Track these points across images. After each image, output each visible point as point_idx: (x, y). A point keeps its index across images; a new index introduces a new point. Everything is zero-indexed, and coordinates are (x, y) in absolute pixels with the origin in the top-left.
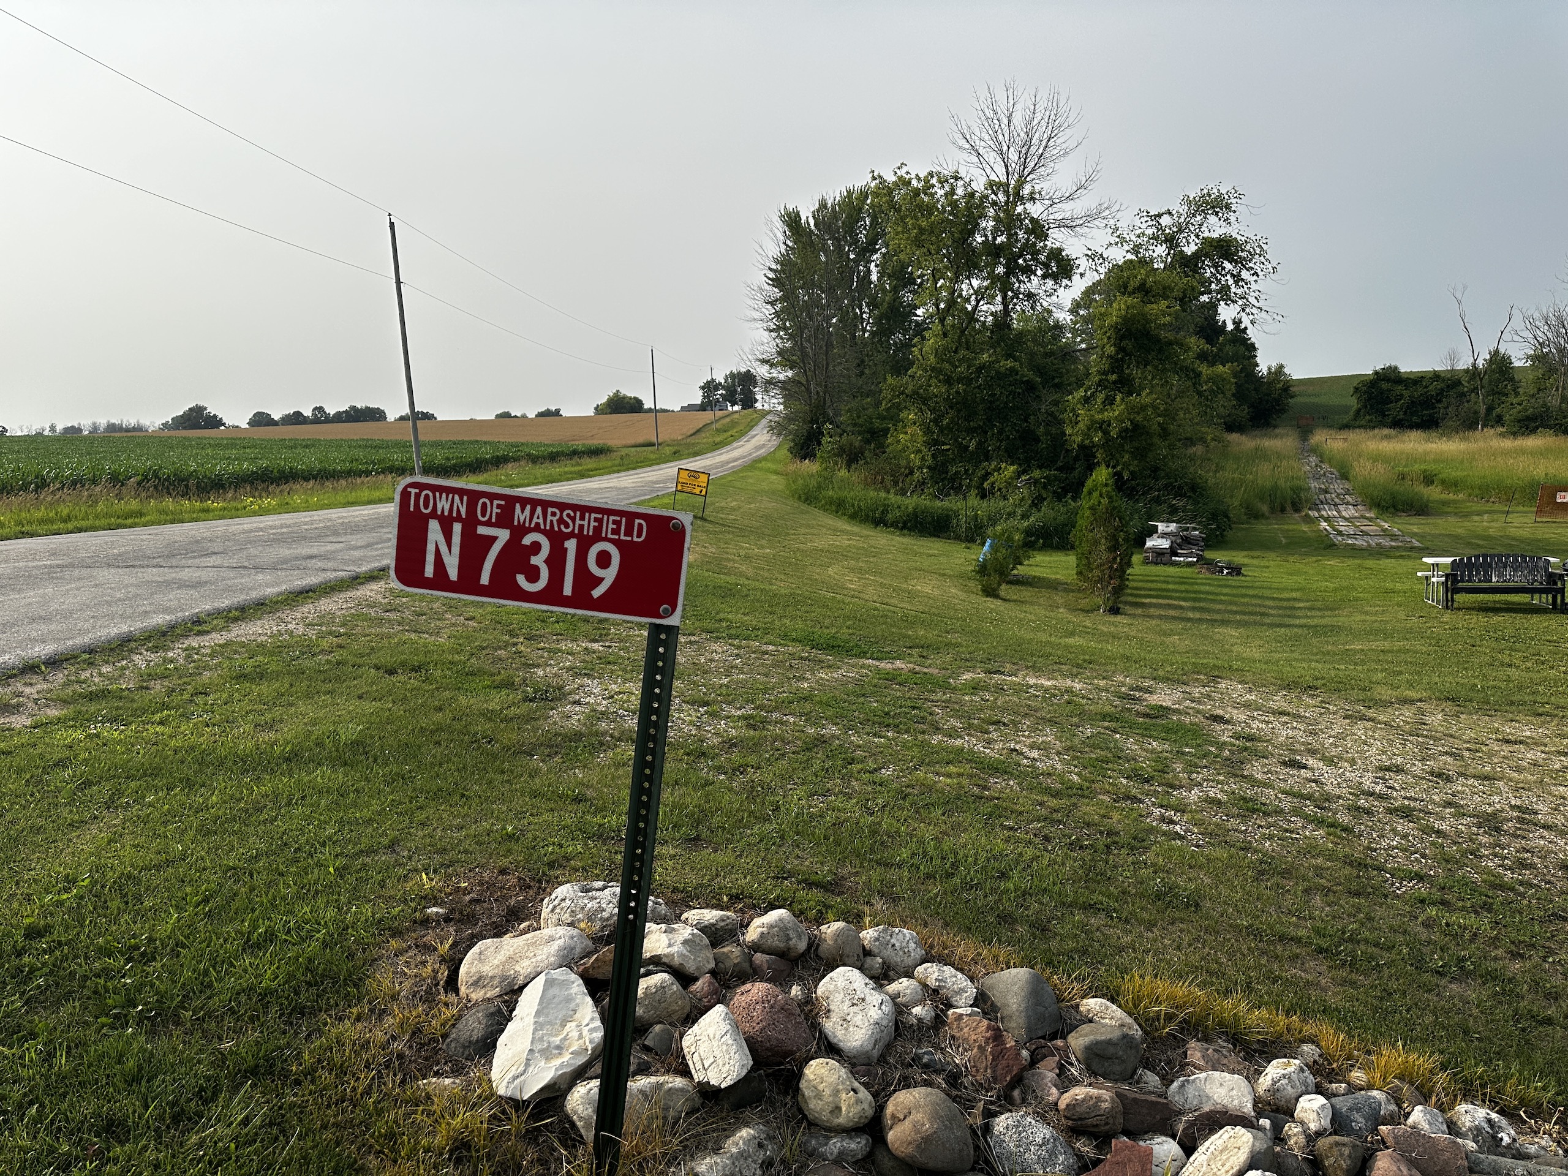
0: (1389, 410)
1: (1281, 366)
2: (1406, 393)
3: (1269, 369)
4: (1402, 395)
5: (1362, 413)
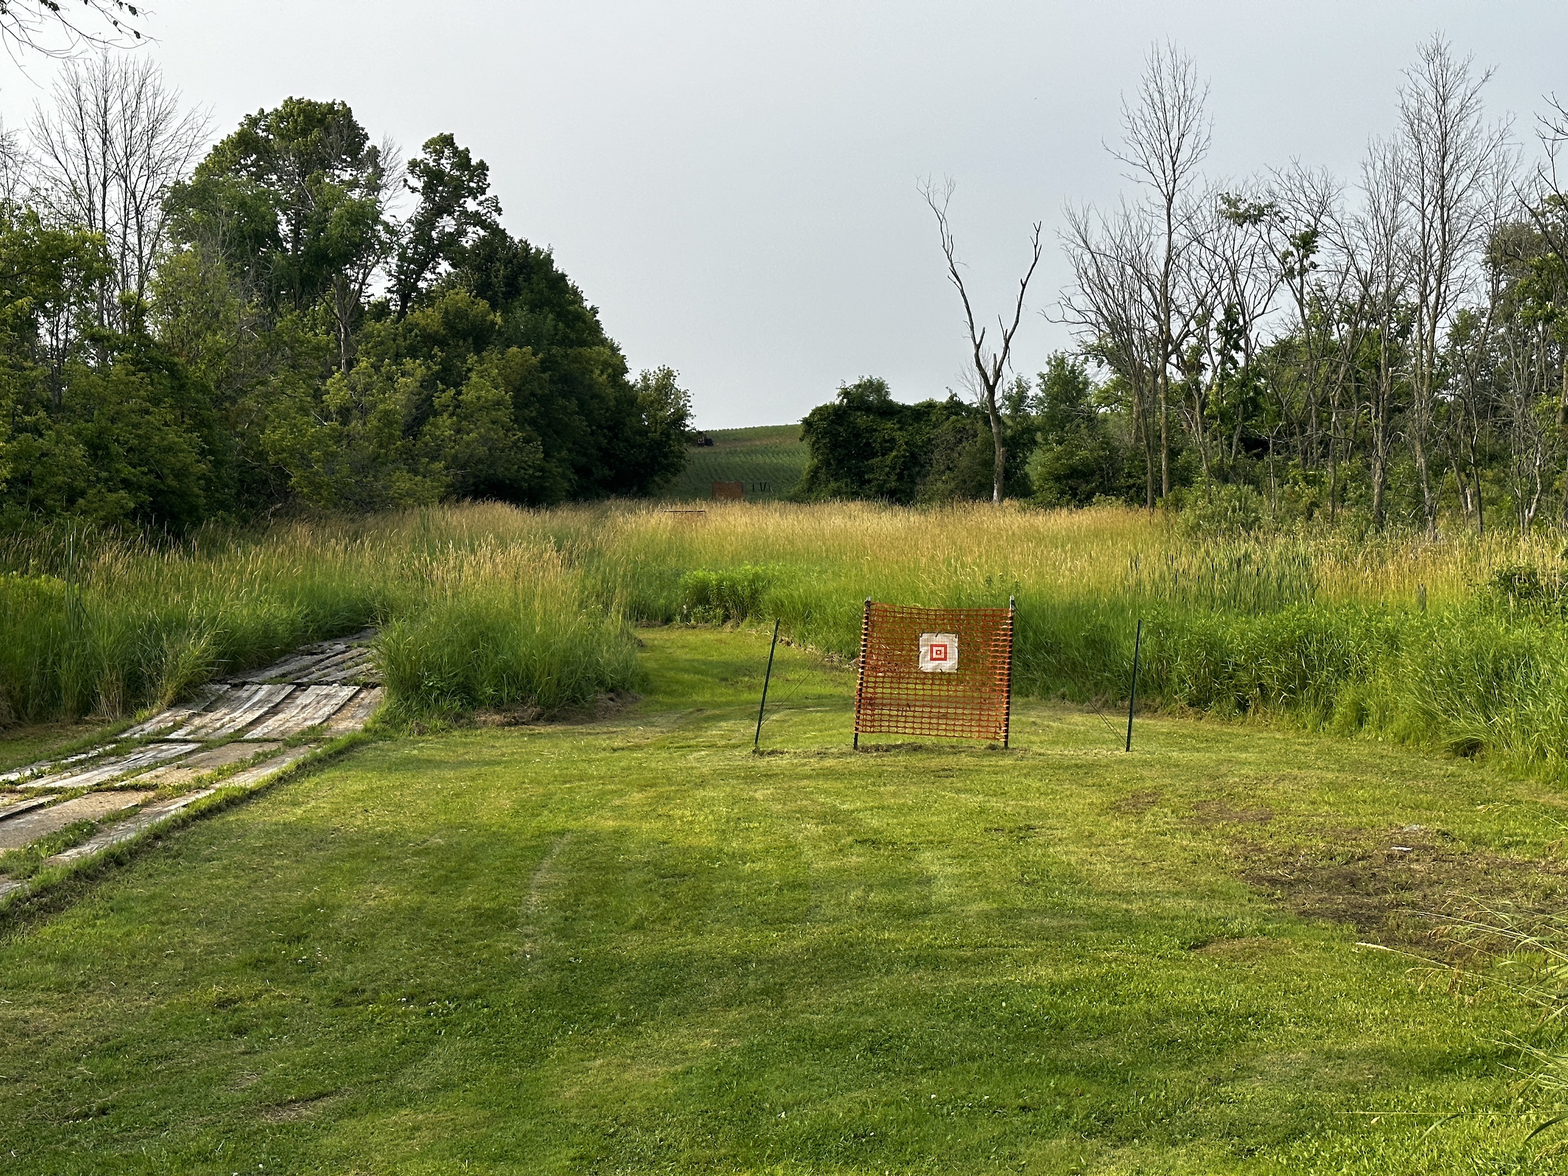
0: (871, 470)
1: (669, 374)
2: (901, 437)
3: (645, 378)
4: (892, 440)
5: (822, 476)
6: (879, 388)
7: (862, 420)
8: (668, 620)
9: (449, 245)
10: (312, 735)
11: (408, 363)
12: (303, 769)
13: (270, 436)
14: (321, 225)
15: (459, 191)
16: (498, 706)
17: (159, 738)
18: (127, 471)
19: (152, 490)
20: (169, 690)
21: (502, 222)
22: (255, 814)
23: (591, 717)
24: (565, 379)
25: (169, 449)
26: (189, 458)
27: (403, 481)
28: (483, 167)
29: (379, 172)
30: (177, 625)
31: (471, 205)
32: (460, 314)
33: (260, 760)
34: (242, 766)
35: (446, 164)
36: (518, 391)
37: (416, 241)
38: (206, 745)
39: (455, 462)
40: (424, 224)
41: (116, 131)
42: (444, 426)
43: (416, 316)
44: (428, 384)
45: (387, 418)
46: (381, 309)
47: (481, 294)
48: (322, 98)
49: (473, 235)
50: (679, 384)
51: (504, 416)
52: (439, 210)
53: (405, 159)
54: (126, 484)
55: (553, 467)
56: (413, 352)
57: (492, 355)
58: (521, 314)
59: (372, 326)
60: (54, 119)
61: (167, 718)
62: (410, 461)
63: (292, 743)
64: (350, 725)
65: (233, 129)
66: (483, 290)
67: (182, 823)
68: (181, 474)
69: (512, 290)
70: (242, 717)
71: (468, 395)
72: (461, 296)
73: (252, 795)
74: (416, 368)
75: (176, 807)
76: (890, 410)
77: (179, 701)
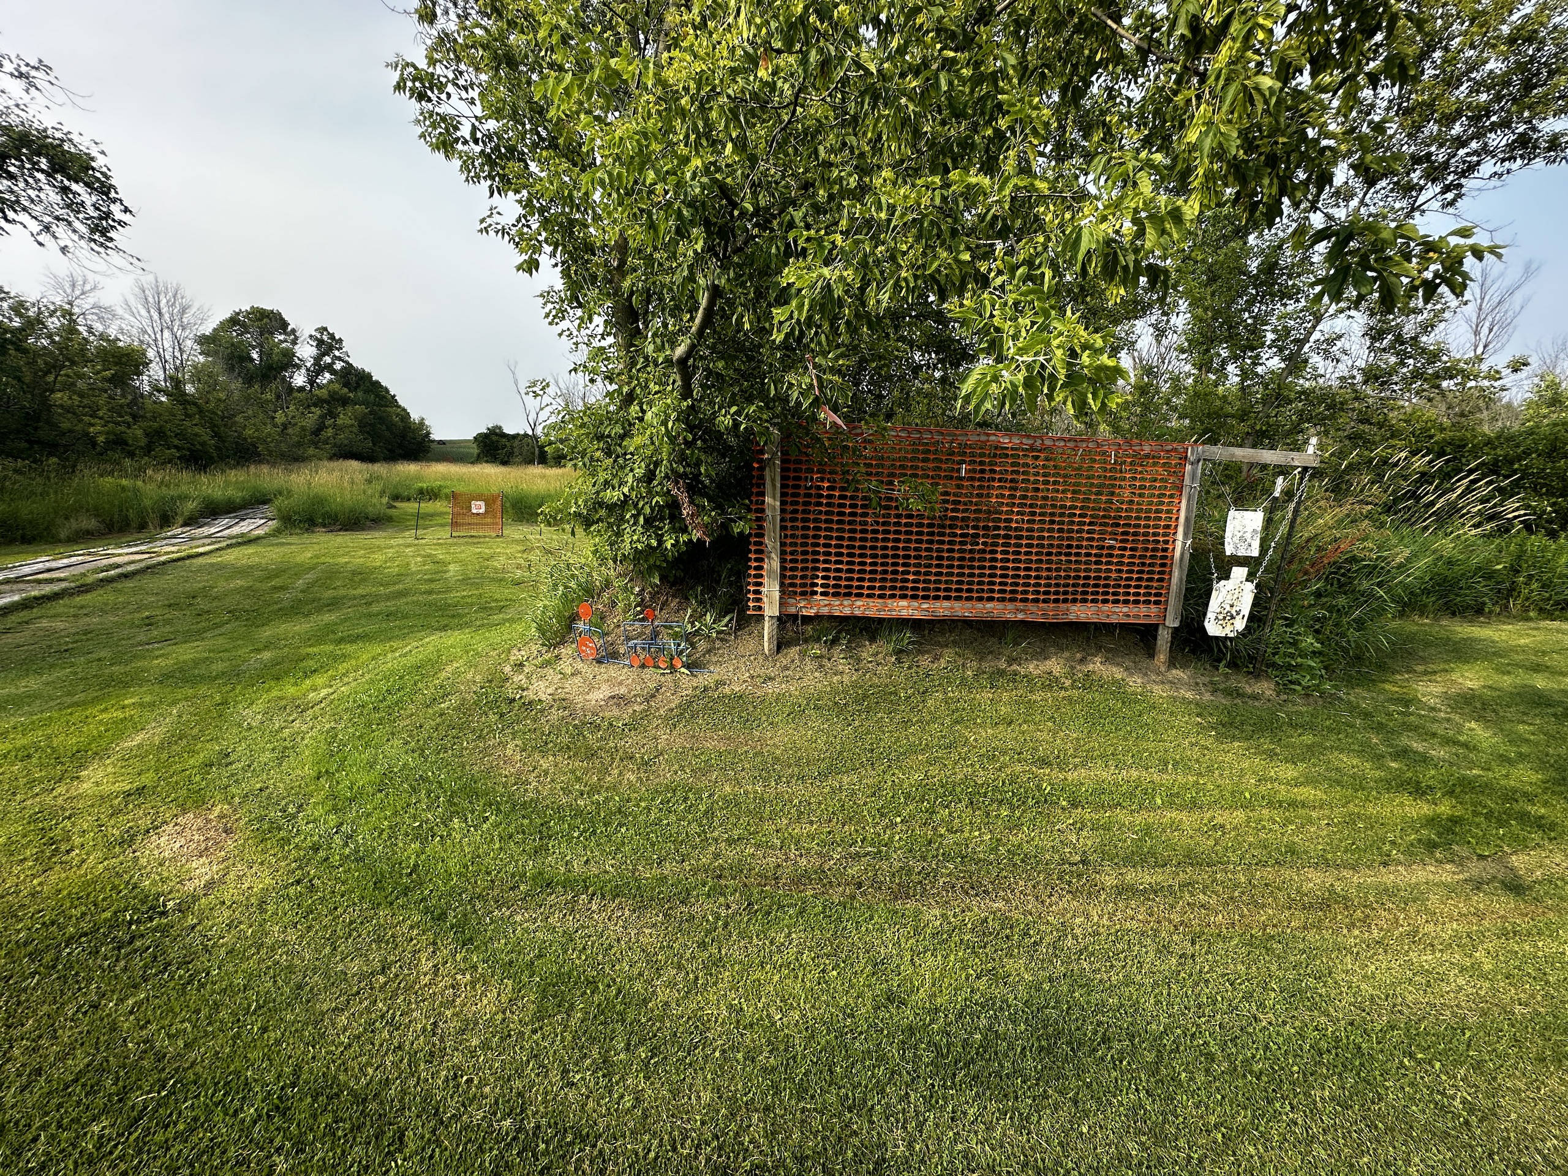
0: (498, 454)
1: (424, 419)
2: (507, 444)
4: (503, 445)
5: (480, 456)
6: (500, 428)
7: (494, 438)
8: (409, 500)
9: (329, 368)
10: (242, 535)
11: (313, 409)
12: (229, 546)
13: (249, 432)
14: (270, 355)
15: (331, 348)
16: (324, 526)
17: (174, 537)
18: (176, 442)
19: (189, 449)
20: (180, 520)
21: (350, 361)
22: (201, 560)
23: (363, 529)
24: (380, 418)
25: (196, 435)
26: (206, 438)
27: (311, 451)
28: (341, 340)
29: (296, 338)
30: (185, 498)
31: (337, 353)
32: (335, 393)
33: (212, 543)
34: (204, 545)
35: (325, 338)
36: (360, 421)
37: (314, 364)
38: (192, 539)
39: (335, 445)
40: (317, 359)
41: (164, 310)
42: (330, 432)
43: (316, 392)
44: (323, 417)
45: (303, 428)
46: (301, 389)
47: (345, 385)
48: (269, 308)
49: (338, 366)
50: (427, 423)
51: (355, 430)
52: (324, 355)
53: (306, 334)
54: (176, 447)
55: (377, 448)
56: (315, 405)
57: (349, 409)
58: (360, 394)
59: (296, 394)
60: (132, 301)
61: (180, 530)
62: (316, 444)
63: (230, 538)
64: (260, 532)
65: (228, 316)
66: (346, 385)
67: (164, 563)
68: (203, 444)
69: (358, 386)
70: (213, 530)
71: (339, 422)
72: (337, 387)
73: (202, 554)
74: (318, 411)
75: (163, 559)
76: (504, 435)
77: (185, 525)
